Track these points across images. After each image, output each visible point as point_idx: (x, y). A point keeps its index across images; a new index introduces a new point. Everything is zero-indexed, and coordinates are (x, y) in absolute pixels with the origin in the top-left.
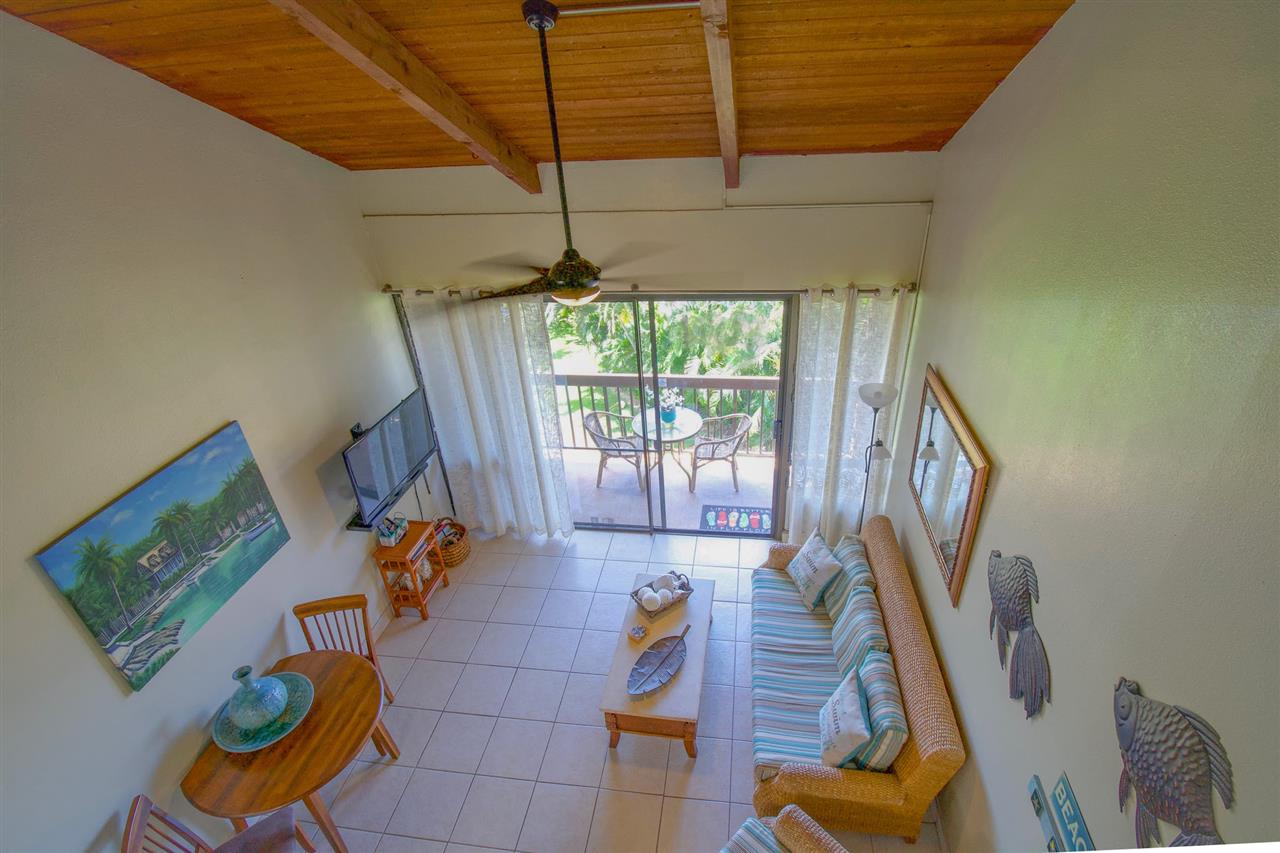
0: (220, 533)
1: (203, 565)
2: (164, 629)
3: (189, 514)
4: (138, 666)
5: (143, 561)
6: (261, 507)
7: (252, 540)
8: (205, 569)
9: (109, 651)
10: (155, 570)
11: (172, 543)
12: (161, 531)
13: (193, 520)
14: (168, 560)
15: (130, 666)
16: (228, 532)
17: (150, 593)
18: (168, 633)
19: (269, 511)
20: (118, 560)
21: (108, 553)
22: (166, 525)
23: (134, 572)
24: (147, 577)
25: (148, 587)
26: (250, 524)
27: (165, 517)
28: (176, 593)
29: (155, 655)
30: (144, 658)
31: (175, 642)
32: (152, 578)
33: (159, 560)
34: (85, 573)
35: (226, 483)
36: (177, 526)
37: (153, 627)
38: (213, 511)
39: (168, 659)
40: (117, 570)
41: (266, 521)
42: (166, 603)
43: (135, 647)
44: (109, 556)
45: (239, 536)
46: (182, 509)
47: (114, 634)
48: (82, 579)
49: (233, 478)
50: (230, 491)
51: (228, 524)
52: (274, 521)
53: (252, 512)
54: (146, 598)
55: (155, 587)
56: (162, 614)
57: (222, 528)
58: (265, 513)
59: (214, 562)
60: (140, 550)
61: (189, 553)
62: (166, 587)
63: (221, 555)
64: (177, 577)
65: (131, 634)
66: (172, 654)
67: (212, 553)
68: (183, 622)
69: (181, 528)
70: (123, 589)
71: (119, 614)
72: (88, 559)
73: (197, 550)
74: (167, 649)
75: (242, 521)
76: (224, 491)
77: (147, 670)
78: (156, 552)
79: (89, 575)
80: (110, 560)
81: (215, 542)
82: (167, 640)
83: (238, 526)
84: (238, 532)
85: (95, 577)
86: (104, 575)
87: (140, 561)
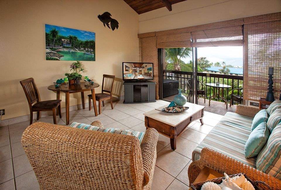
1: (74, 50)
2: (59, 54)
4: (50, 55)
5: (63, 40)
6: (92, 50)
7: (86, 54)
8: (74, 51)
9: (47, 48)
10: (64, 43)
11: (70, 41)
12: (69, 38)
13: (76, 41)
14: (67, 43)
15: (48, 54)
16: (82, 49)
17: (60, 46)
21: (57, 33)
22: (71, 38)
23: (60, 40)
24: (62, 43)
26: (88, 51)
27: (72, 36)
28: (65, 50)
29: (54, 57)
30: (52, 55)
31: (60, 58)
37: (57, 52)
38: (81, 43)
39: (56, 60)
40: (57, 37)
41: (92, 53)
42: (62, 50)
43: (51, 52)
45: (84, 51)
46: (75, 38)
48: (50, 33)
49: (89, 41)
50: (87, 42)
51: (83, 47)
52: (93, 55)
53: (89, 50)
54: (59, 46)
55: (62, 45)
56: (60, 51)
57: (81, 47)
58: (92, 52)
59: (76, 51)
60: (64, 38)
61: (72, 46)
62: (64, 47)
63: (78, 51)
64: (68, 48)
65: (52, 49)
66: (57, 60)
67: (77, 50)
68: (63, 56)
69: (73, 40)
70: (56, 41)
71: (52, 44)
72: (53, 31)
73: (74, 47)
74: (57, 58)
75: (86, 49)
77: (50, 58)
78: (66, 40)
80: (57, 35)
81: (79, 48)
82: (58, 56)
83: (85, 49)
84: (84, 50)
85: (53, 35)
86: (54, 36)
87: (62, 39)
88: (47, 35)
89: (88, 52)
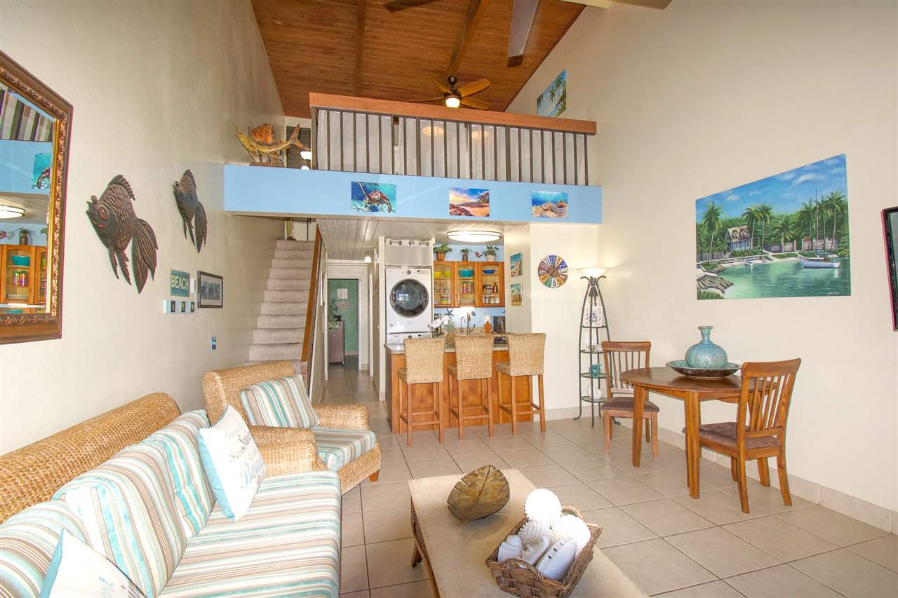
0: (783, 244)
1: (761, 258)
2: (721, 278)
3: (768, 217)
4: (703, 286)
5: (730, 231)
6: (829, 244)
7: (806, 267)
8: (760, 262)
9: (698, 267)
10: (734, 240)
11: (750, 229)
12: (747, 218)
13: (768, 222)
14: (744, 239)
15: (700, 283)
16: (788, 246)
17: (725, 252)
18: (722, 283)
19: (837, 254)
20: (720, 222)
21: (718, 215)
22: (751, 216)
23: (723, 233)
24: (728, 241)
25: (726, 248)
26: (810, 253)
27: (753, 210)
28: (738, 264)
29: (711, 289)
30: (708, 285)
31: (723, 292)
32: (729, 244)
33: (738, 236)
34: (706, 219)
35: (806, 207)
36: (757, 220)
37: (717, 272)
38: (785, 225)
39: (716, 298)
40: (717, 227)
41: (829, 260)
42: (730, 264)
43: (706, 275)
44: (718, 217)
45: (796, 256)
46: (765, 211)
47: (702, 260)
48: (703, 221)
49: (814, 205)
50: (806, 215)
51: (792, 240)
52: (837, 265)
53: (818, 244)
54: (722, 253)
55: (729, 250)
56: (725, 269)
57: (786, 241)
58: (831, 252)
59: (768, 262)
60: (732, 223)
61: (755, 244)
62: (734, 255)
63: (776, 260)
64: (743, 254)
65: (707, 266)
66: (718, 297)
67: (770, 254)
68: (732, 284)
69: (759, 223)
70: (715, 239)
71: (708, 252)
72: (709, 213)
73: (761, 245)
74: (718, 292)
75: (805, 245)
76: (801, 212)
77: (705, 293)
78: (739, 230)
79: (706, 222)
80: (717, 219)
81: (776, 248)
82: (720, 287)
83: (799, 248)
84: (796, 252)
85: (708, 225)
86: (711, 226)
87: (729, 230)
88: (698, 227)
89: (812, 255)
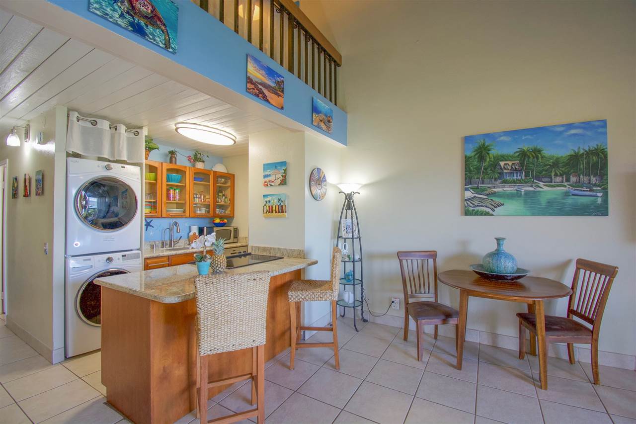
0: (553, 177)
1: (532, 186)
2: (492, 200)
3: (540, 156)
4: (471, 205)
5: (502, 164)
6: (594, 180)
7: (573, 195)
8: (531, 189)
9: (466, 189)
10: (505, 171)
11: (522, 164)
12: (519, 155)
13: (540, 160)
14: (514, 171)
15: (468, 202)
16: (558, 179)
17: (496, 179)
18: (492, 203)
19: (600, 187)
20: (491, 156)
21: (489, 150)
22: (523, 155)
23: (495, 165)
24: (499, 171)
25: (496, 176)
26: (578, 184)
27: (526, 150)
28: (508, 189)
29: (481, 207)
30: (476, 204)
31: (493, 210)
32: (500, 174)
33: (510, 168)
34: (475, 153)
35: (575, 152)
36: (529, 157)
37: (487, 195)
38: (556, 164)
39: (485, 215)
40: (488, 160)
41: (593, 191)
42: (501, 190)
43: (475, 197)
44: (489, 152)
45: (565, 186)
46: (537, 151)
47: (471, 184)
48: (473, 154)
49: (582, 151)
50: (574, 159)
51: (561, 175)
52: (600, 194)
53: (585, 179)
54: (493, 180)
55: (500, 178)
56: (495, 193)
57: (556, 175)
58: (595, 185)
59: (539, 189)
60: (504, 158)
61: (527, 175)
62: (505, 182)
63: (546, 188)
64: (514, 182)
65: (476, 190)
66: (487, 214)
67: (541, 184)
68: (503, 205)
69: (531, 160)
70: (486, 169)
71: (477, 178)
72: (480, 148)
73: (533, 177)
74: (488, 210)
75: (573, 179)
76: (571, 155)
77: (473, 210)
78: (510, 164)
79: (476, 154)
80: (488, 154)
81: (546, 179)
82: (490, 206)
83: (568, 180)
84: (566, 184)
85: (479, 157)
86: (481, 158)
87: (500, 163)
88: (467, 160)
89: (578, 186)
